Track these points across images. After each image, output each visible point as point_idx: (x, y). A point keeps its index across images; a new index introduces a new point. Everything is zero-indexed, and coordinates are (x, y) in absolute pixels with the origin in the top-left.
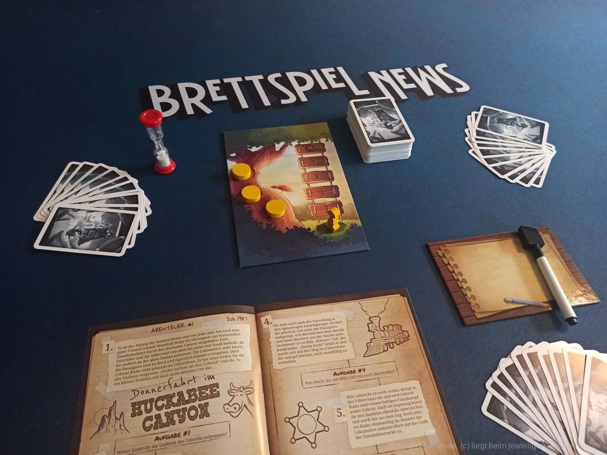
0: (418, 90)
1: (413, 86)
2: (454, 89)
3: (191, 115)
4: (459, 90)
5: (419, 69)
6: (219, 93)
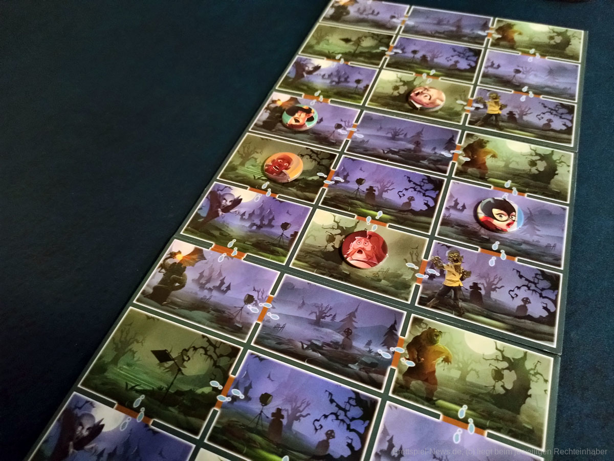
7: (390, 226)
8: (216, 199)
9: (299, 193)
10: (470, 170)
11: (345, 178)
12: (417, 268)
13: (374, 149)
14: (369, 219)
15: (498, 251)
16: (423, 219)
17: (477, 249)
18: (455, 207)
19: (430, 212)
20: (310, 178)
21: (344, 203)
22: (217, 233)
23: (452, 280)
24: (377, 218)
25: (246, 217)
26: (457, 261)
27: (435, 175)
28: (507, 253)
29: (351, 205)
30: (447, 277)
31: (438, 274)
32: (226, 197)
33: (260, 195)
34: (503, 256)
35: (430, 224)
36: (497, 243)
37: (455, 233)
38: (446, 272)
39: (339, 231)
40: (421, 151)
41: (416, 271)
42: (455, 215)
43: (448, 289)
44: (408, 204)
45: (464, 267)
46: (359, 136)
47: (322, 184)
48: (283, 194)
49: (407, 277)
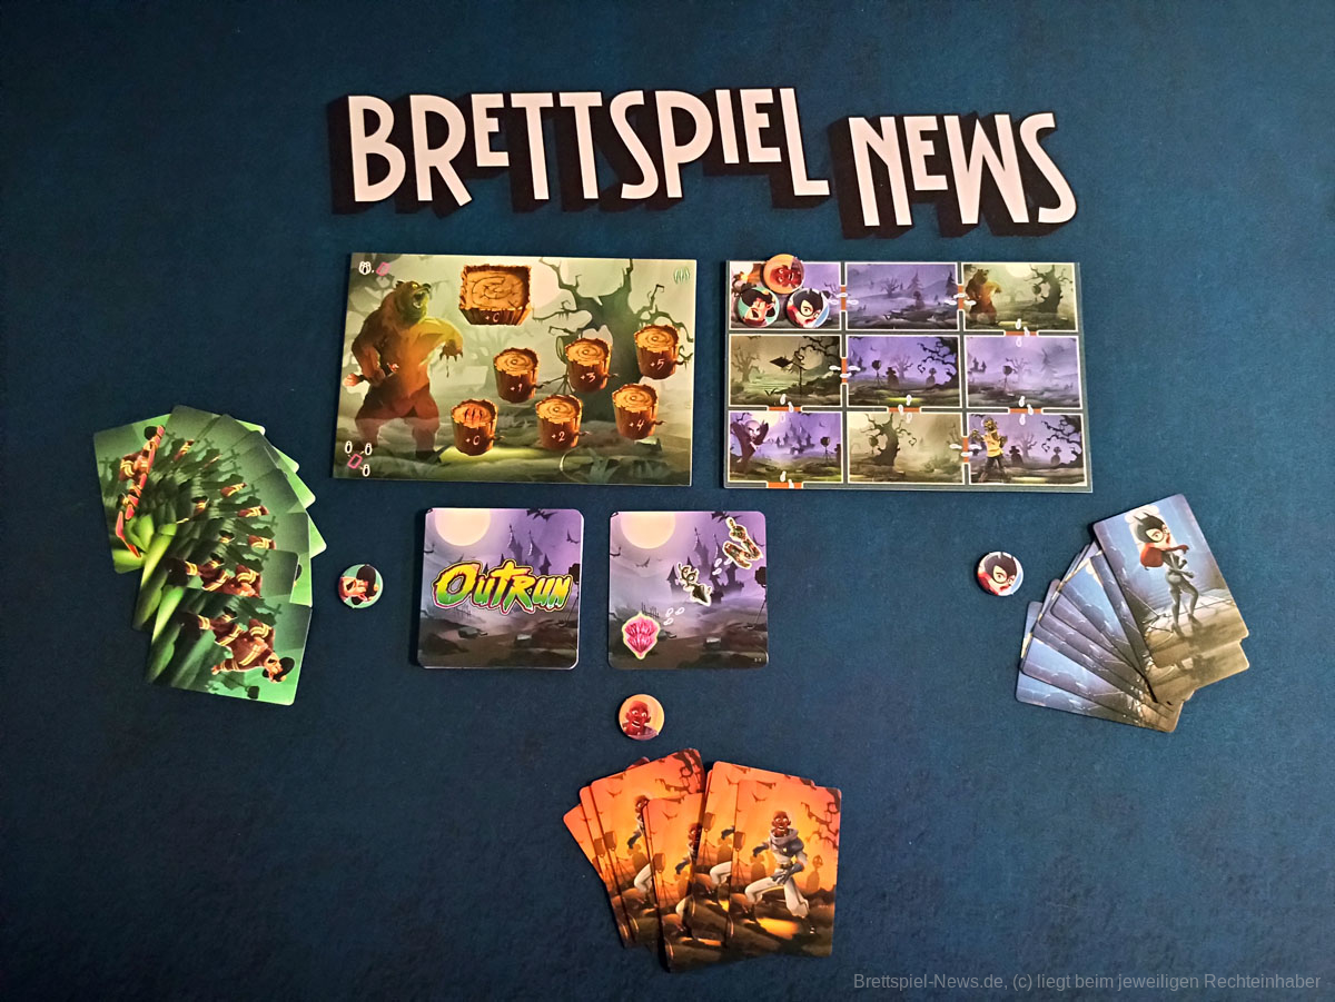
0: (948, 199)
1: (939, 183)
2: (1033, 213)
3: (425, 203)
4: (1046, 216)
5: (978, 125)
6: (495, 143)
7: (923, 410)
8: (741, 431)
9: (821, 398)
10: (980, 316)
11: (860, 365)
12: (960, 447)
13: (876, 317)
14: (900, 407)
15: (1025, 407)
16: (951, 392)
17: (1006, 411)
18: (975, 369)
19: (954, 383)
20: (825, 377)
21: (871, 396)
22: (763, 470)
23: (993, 449)
24: (908, 404)
25: (782, 443)
26: (992, 429)
27: (948, 334)
28: (1033, 407)
29: (879, 396)
30: (989, 449)
31: (980, 448)
32: (751, 426)
33: (784, 413)
34: (1031, 411)
35: (958, 395)
36: (1023, 398)
37: (983, 399)
38: (986, 444)
39: (878, 431)
40: (923, 306)
41: (961, 451)
42: (978, 378)
43: (992, 460)
44: (931, 379)
45: (1000, 433)
46: (853, 303)
47: (840, 380)
48: (806, 403)
49: (955, 459)
